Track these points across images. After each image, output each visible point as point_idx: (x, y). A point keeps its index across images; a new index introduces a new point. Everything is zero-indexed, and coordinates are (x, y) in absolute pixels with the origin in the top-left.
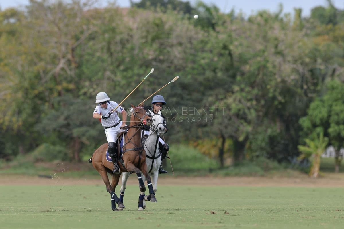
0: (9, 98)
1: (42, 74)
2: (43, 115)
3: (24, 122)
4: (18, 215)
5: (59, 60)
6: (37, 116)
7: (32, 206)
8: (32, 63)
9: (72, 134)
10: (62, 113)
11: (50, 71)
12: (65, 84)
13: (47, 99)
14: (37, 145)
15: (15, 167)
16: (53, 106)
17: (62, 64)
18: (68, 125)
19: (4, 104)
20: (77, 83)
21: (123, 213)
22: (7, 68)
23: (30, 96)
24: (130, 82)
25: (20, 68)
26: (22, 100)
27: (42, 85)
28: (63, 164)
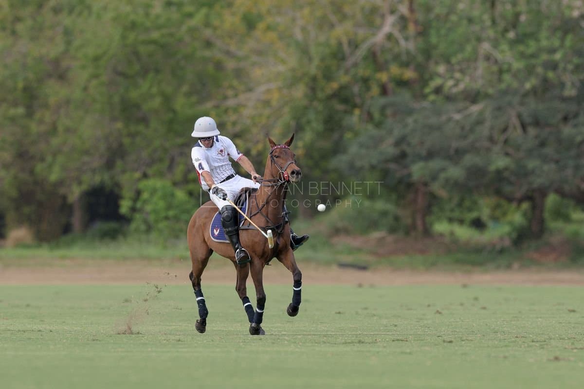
0: (275, 97)
1: (346, 47)
2: (348, 135)
4: (297, 350)
5: (383, 16)
6: (336, 136)
7: (327, 331)
8: (324, 24)
9: (410, 175)
10: (390, 132)
11: (364, 40)
12: (395, 70)
13: (358, 101)
16: (370, 117)
17: (389, 25)
18: (402, 158)
19: (267, 112)
20: (421, 69)
21: (521, 347)
22: (272, 35)
23: (320, 95)
24: (534, 66)
25: (299, 36)
26: (305, 102)
27: (347, 72)
28: (390, 239)
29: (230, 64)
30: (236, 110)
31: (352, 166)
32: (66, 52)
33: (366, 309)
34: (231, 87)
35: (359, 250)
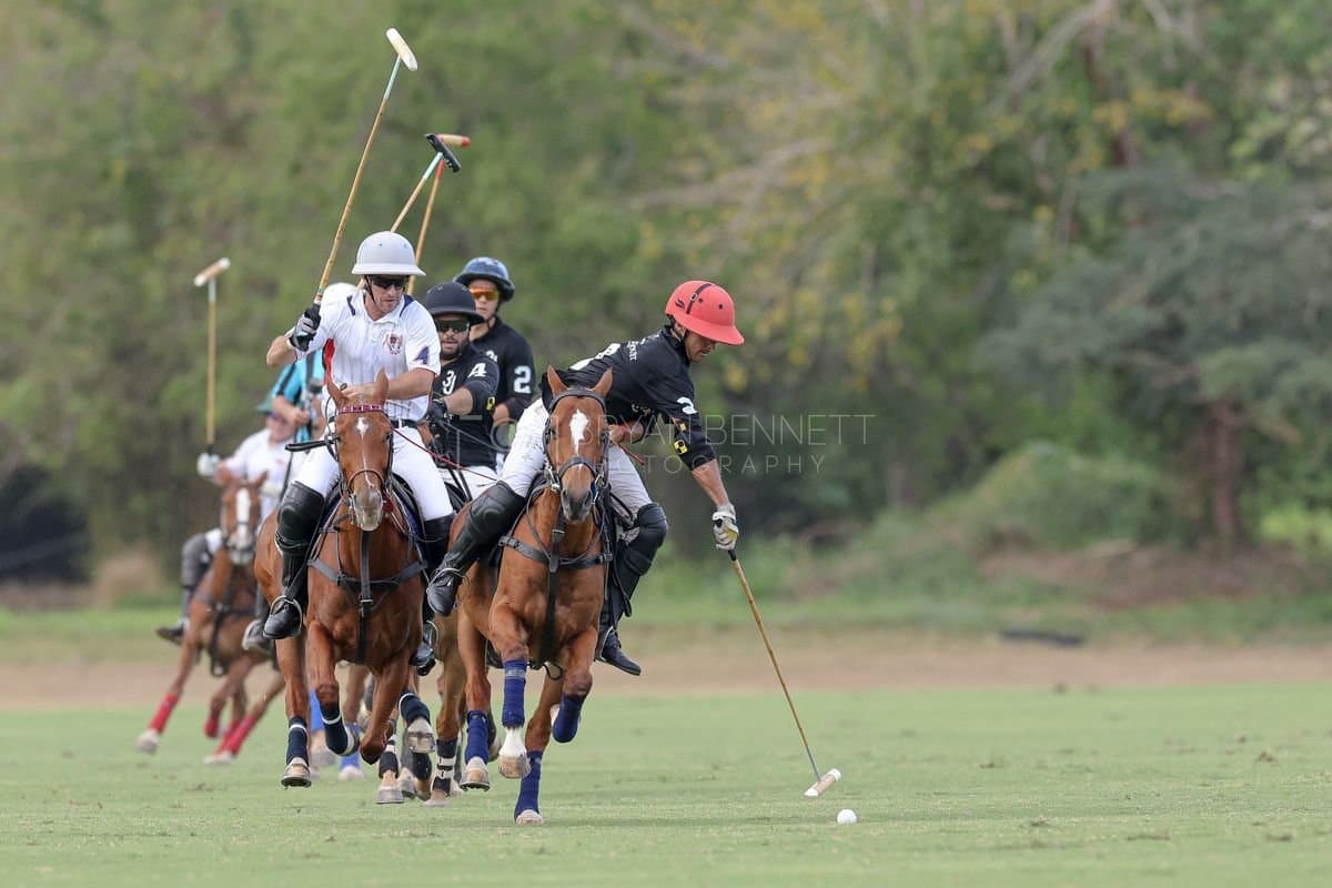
0: (817, 178)
1: (1009, 33)
2: (1023, 280)
3: (914, 319)
6: (988, 281)
9: (1193, 384)
10: (1137, 266)
11: (1057, 19)
12: (1145, 96)
13: (1045, 183)
14: (994, 455)
15: (866, 589)
16: (1079, 230)
18: (1168, 337)
19: (796, 218)
20: (1216, 91)
23: (942, 168)
26: (899, 192)
27: (1013, 106)
28: (1143, 558)
29: (693, 93)
30: (712, 214)
31: (1032, 360)
34: (698, 154)
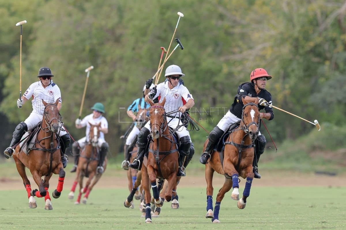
0: (269, 53)
1: (319, 17)
2: (322, 80)
3: (293, 90)
6: (313, 80)
11: (332, 12)
13: (328, 55)
15: (280, 160)
16: (337, 67)
23: (301, 51)
25: (286, 9)
26: (290, 56)
27: (320, 35)
29: (237, 30)
30: (241, 62)
31: (324, 101)
32: (120, 22)
33: (332, 203)
34: (238, 46)
35: (329, 161)
